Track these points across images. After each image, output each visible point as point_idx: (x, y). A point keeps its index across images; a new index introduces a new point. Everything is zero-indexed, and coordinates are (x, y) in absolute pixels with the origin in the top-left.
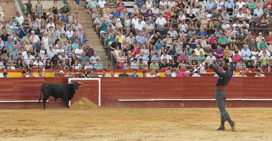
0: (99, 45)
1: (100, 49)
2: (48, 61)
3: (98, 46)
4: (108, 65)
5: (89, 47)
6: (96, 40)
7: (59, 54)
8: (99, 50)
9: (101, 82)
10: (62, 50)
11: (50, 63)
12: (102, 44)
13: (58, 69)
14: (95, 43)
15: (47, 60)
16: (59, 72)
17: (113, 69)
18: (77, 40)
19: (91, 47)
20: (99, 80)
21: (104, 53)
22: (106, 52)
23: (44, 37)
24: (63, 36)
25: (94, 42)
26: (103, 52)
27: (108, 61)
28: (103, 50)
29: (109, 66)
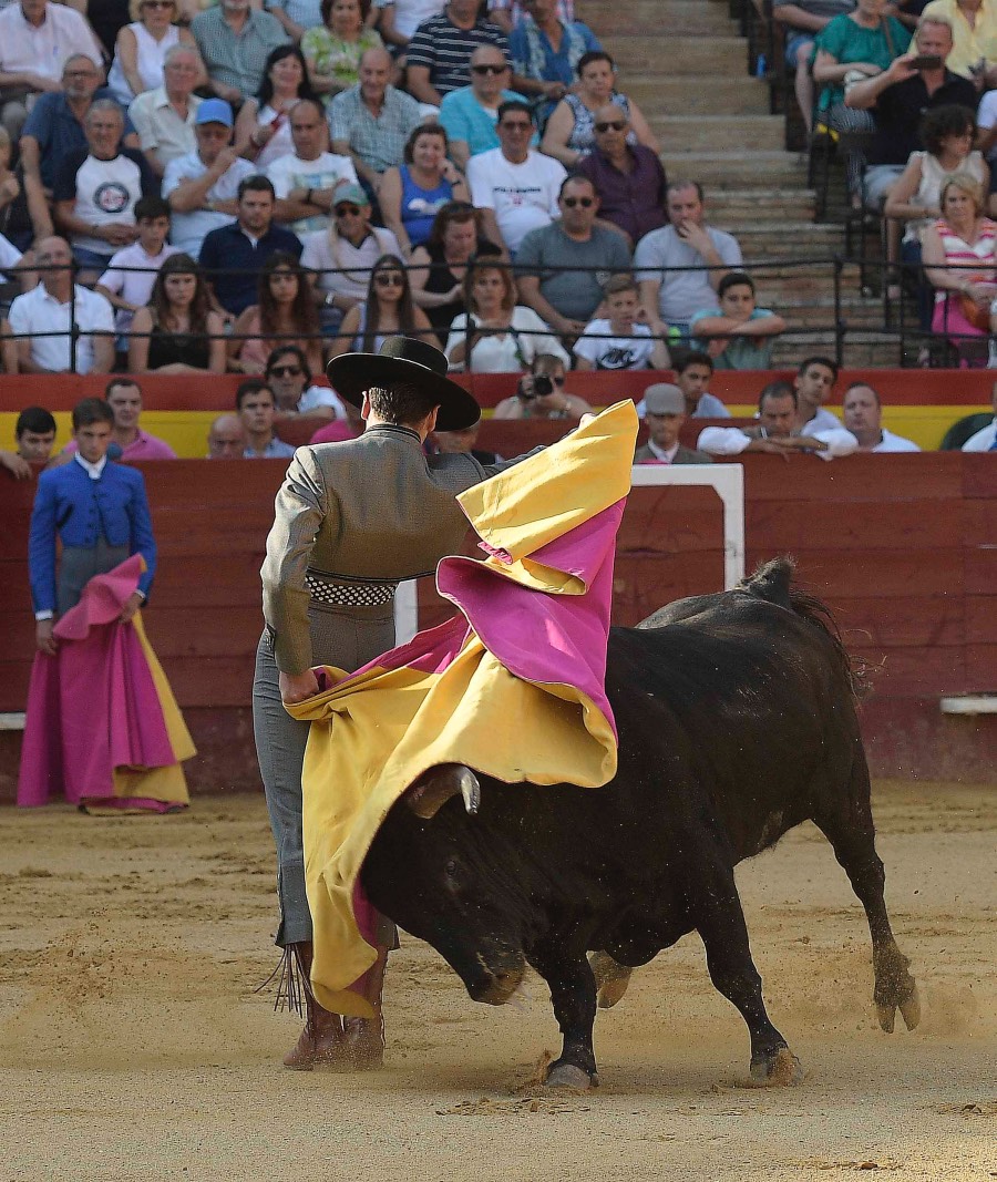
0: (745, 109)
1: (752, 146)
2: (169, 286)
3: (729, 119)
4: (831, 322)
5: (617, 126)
6: (703, 48)
7: (310, 203)
8: (738, 156)
9: (750, 504)
10: (327, 161)
11: (197, 311)
12: (773, 98)
13: (279, 372)
14: (692, 81)
15: (162, 274)
16: (292, 403)
17: (894, 368)
18: (486, 55)
19: (639, 130)
20: (729, 483)
21: (788, 194)
22: (810, 185)
23: (137, 27)
24: (356, 13)
25: (682, 73)
26: (786, 185)
27: (831, 282)
28: (784, 161)
29: (841, 330)
